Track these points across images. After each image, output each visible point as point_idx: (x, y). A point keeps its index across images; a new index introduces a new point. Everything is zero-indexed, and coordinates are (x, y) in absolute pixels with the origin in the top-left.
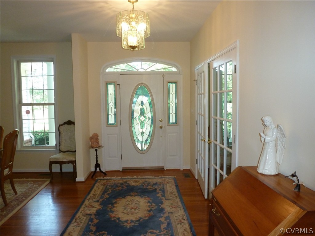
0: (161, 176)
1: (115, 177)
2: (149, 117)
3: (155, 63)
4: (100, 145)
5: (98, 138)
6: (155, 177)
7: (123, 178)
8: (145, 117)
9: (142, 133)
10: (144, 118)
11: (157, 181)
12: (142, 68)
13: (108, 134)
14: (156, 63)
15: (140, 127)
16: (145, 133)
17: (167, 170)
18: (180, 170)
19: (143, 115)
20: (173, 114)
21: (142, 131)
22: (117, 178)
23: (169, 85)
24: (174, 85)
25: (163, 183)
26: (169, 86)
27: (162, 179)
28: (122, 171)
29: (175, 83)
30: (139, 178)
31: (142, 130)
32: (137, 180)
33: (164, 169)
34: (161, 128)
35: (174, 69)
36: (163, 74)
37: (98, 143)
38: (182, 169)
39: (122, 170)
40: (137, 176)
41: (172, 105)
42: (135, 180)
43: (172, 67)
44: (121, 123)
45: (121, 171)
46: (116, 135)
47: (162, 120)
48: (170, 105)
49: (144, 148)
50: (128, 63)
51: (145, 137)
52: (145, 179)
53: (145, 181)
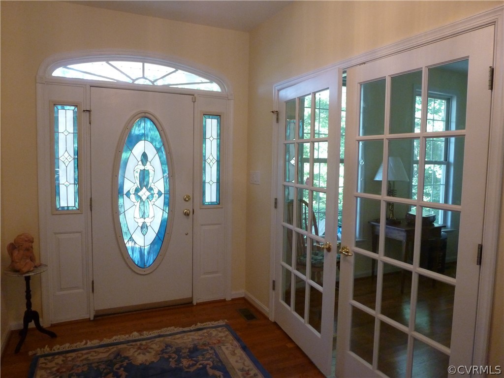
0: (196, 325)
1: (84, 342)
2: (159, 191)
3: (174, 70)
4: (37, 262)
5: (32, 247)
6: (183, 327)
7: (106, 341)
8: (150, 189)
9: (144, 227)
10: (148, 194)
11: (193, 340)
12: (144, 77)
13: (56, 234)
14: (176, 70)
15: (138, 215)
16: (149, 228)
17: (198, 304)
18: (224, 300)
19: (146, 186)
20: (211, 183)
21: (144, 223)
22: (89, 344)
23: (204, 119)
24: (215, 121)
25: (209, 344)
26: (206, 122)
27: (200, 332)
28: (94, 320)
29: (217, 116)
30: (145, 336)
31: (142, 220)
32: (144, 343)
33: (192, 303)
34: (187, 215)
35: (215, 87)
36: (192, 95)
37: (32, 259)
38: (228, 298)
39: (95, 316)
40: (140, 331)
41: (211, 164)
42: (138, 343)
43: (211, 82)
44: (91, 205)
45: (92, 318)
46: (78, 235)
47: (188, 197)
48: (207, 164)
49: (147, 261)
50: (110, 62)
51: (151, 235)
52: (162, 339)
53: (167, 346)
